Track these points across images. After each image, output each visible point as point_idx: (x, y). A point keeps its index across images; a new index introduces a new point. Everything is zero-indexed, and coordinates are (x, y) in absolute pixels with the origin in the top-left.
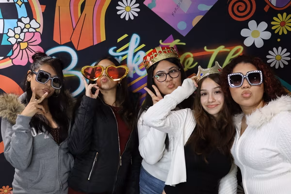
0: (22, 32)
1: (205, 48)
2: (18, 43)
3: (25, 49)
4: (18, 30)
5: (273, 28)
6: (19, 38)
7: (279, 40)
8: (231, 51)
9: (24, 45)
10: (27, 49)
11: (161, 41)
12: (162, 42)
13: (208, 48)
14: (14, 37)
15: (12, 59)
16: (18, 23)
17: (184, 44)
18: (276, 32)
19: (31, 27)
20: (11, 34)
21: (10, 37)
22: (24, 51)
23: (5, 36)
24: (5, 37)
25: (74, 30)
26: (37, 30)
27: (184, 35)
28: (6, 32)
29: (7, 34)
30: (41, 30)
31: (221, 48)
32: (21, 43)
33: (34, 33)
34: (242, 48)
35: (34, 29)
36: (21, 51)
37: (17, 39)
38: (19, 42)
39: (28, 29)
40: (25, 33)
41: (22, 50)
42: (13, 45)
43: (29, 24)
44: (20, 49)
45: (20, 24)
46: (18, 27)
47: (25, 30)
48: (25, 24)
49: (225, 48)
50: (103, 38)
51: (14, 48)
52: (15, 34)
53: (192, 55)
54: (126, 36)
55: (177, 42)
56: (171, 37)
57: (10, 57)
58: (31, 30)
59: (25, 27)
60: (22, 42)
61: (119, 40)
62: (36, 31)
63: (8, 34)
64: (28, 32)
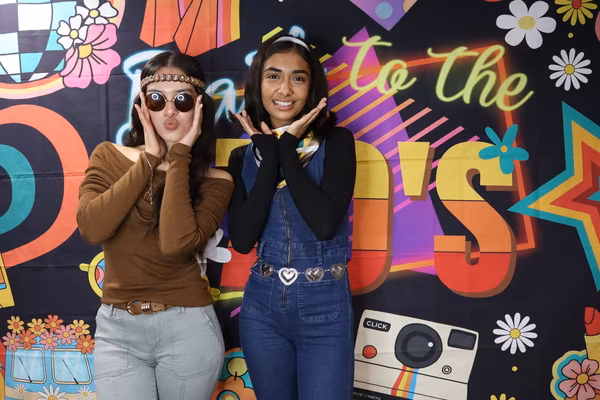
0: (83, 24)
1: (430, 51)
2: (76, 47)
3: (87, 57)
4: (76, 22)
5: (559, 11)
6: (78, 37)
7: (571, 35)
8: (480, 55)
9: (85, 51)
10: (90, 58)
11: (344, 39)
12: (348, 40)
13: (434, 51)
14: (69, 35)
15: (63, 77)
16: (78, 7)
17: (389, 44)
18: (565, 19)
19: (99, 15)
20: (64, 30)
21: (62, 36)
22: (85, 61)
23: (53, 33)
24: (53, 36)
25: (181, 20)
26: (111, 20)
27: (389, 29)
28: (55, 27)
29: (57, 30)
30: (118, 21)
31: (461, 52)
32: (81, 47)
33: (105, 25)
34: (502, 49)
35: (105, 18)
36: (80, 61)
37: (74, 39)
38: (78, 45)
39: (94, 19)
40: (89, 26)
41: (82, 59)
42: (66, 51)
43: (97, 9)
44: (78, 58)
45: (80, 10)
46: (76, 15)
47: (89, 21)
48: (90, 11)
49: (469, 49)
50: (235, 35)
51: (68, 55)
52: (71, 30)
53: (404, 64)
54: (278, 29)
55: (375, 40)
56: (364, 31)
57: (59, 72)
58: (100, 20)
59: (89, 16)
60: (82, 44)
61: (265, 38)
62: (109, 23)
63: (59, 31)
64: (95, 23)
